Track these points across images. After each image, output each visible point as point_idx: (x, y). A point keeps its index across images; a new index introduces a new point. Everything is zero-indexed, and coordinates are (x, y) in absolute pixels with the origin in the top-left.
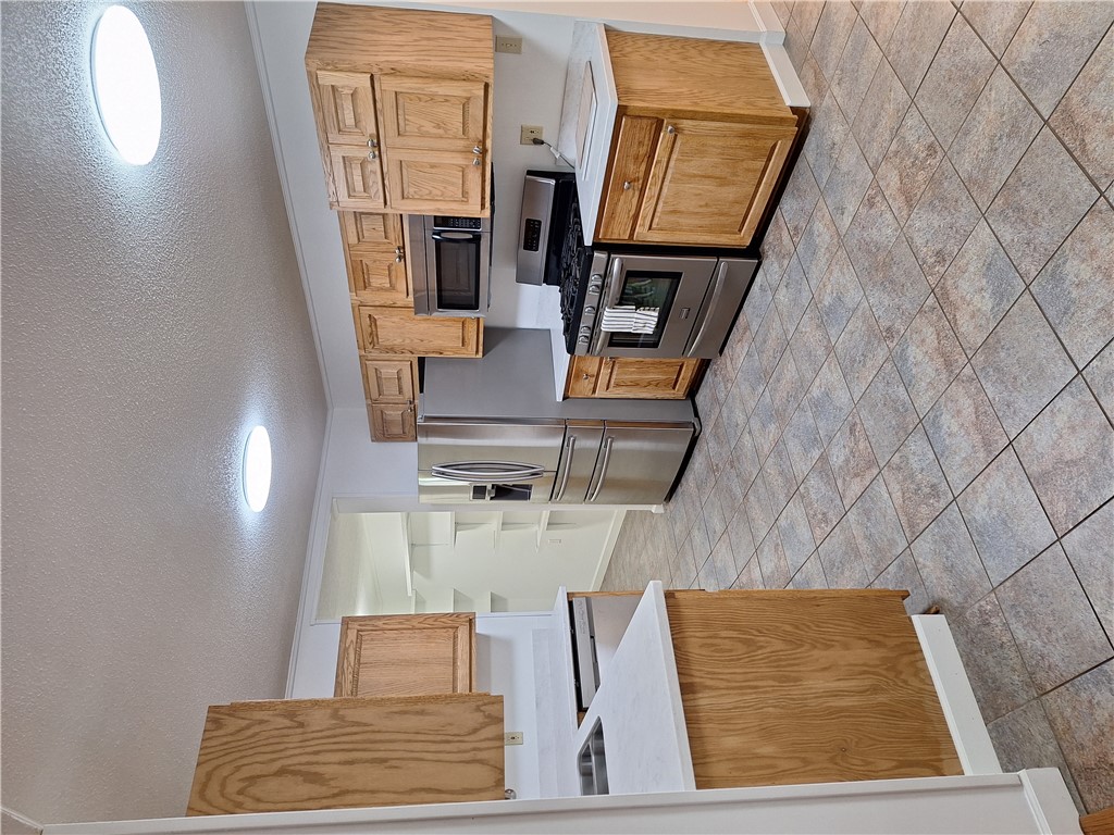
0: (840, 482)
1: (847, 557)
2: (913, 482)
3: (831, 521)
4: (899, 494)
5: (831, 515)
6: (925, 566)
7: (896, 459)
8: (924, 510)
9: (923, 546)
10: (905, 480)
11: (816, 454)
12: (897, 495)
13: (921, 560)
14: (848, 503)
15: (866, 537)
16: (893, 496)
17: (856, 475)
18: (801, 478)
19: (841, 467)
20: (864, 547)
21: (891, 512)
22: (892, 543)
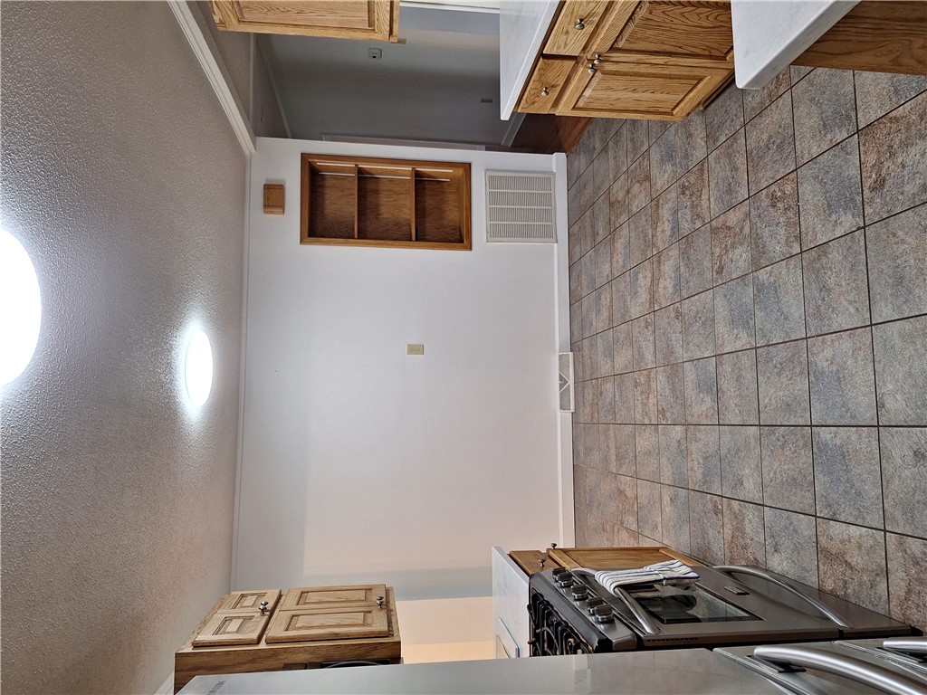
0: (747, 230)
1: (761, 154)
2: (693, 202)
3: (767, 195)
4: (703, 197)
5: (766, 202)
6: (702, 139)
7: (698, 225)
8: (692, 180)
9: (699, 154)
10: (697, 205)
11: (763, 275)
12: (704, 197)
13: (703, 144)
14: (745, 208)
15: (737, 169)
16: (707, 197)
17: (729, 228)
18: (792, 262)
19: (741, 244)
20: (741, 161)
21: (712, 185)
22: (717, 160)
